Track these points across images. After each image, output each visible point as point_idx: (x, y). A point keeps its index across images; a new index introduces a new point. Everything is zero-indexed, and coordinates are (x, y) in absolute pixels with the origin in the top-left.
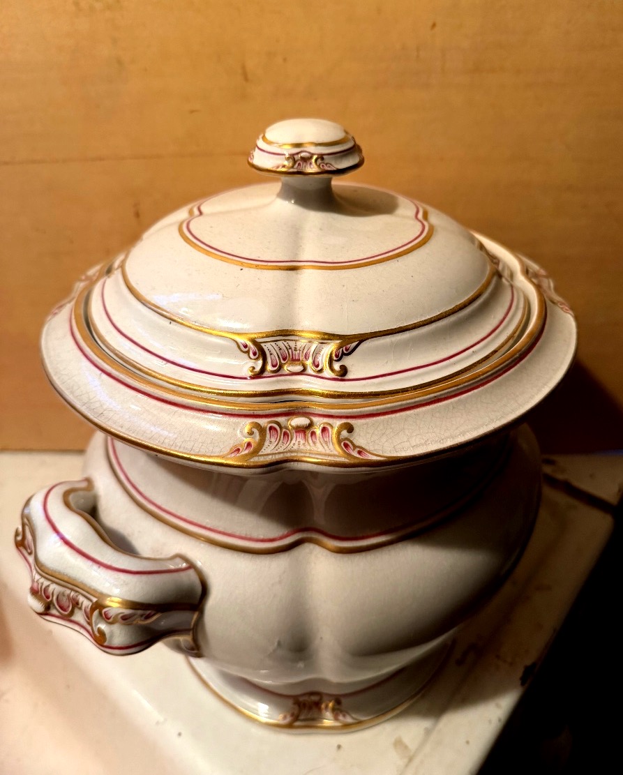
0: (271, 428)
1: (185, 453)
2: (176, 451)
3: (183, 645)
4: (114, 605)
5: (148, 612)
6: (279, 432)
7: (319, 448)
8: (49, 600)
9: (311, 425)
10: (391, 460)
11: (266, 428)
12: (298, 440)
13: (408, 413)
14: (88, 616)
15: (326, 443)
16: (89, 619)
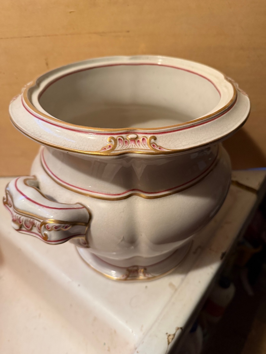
0: (119, 139)
1: (81, 151)
2: (77, 150)
3: (81, 241)
4: (51, 223)
5: (66, 225)
6: (123, 141)
7: (142, 147)
8: (21, 224)
9: (137, 137)
10: (174, 151)
11: (117, 139)
12: (132, 144)
13: (181, 131)
14: (39, 229)
15: (144, 145)
16: (39, 230)
